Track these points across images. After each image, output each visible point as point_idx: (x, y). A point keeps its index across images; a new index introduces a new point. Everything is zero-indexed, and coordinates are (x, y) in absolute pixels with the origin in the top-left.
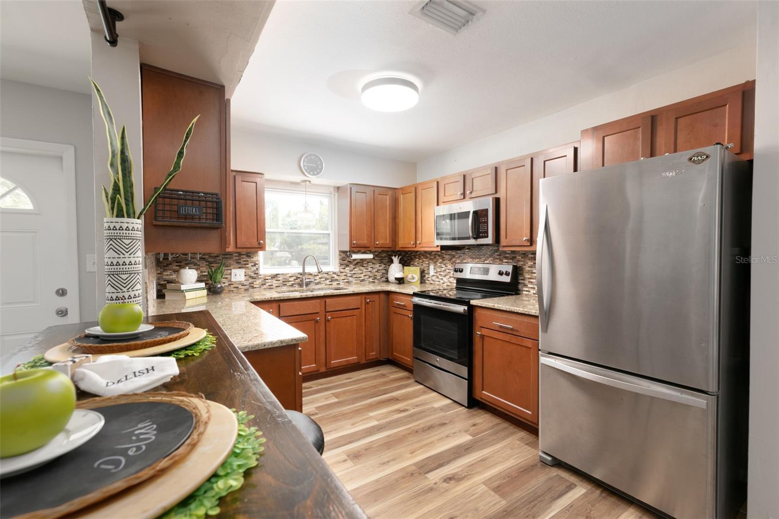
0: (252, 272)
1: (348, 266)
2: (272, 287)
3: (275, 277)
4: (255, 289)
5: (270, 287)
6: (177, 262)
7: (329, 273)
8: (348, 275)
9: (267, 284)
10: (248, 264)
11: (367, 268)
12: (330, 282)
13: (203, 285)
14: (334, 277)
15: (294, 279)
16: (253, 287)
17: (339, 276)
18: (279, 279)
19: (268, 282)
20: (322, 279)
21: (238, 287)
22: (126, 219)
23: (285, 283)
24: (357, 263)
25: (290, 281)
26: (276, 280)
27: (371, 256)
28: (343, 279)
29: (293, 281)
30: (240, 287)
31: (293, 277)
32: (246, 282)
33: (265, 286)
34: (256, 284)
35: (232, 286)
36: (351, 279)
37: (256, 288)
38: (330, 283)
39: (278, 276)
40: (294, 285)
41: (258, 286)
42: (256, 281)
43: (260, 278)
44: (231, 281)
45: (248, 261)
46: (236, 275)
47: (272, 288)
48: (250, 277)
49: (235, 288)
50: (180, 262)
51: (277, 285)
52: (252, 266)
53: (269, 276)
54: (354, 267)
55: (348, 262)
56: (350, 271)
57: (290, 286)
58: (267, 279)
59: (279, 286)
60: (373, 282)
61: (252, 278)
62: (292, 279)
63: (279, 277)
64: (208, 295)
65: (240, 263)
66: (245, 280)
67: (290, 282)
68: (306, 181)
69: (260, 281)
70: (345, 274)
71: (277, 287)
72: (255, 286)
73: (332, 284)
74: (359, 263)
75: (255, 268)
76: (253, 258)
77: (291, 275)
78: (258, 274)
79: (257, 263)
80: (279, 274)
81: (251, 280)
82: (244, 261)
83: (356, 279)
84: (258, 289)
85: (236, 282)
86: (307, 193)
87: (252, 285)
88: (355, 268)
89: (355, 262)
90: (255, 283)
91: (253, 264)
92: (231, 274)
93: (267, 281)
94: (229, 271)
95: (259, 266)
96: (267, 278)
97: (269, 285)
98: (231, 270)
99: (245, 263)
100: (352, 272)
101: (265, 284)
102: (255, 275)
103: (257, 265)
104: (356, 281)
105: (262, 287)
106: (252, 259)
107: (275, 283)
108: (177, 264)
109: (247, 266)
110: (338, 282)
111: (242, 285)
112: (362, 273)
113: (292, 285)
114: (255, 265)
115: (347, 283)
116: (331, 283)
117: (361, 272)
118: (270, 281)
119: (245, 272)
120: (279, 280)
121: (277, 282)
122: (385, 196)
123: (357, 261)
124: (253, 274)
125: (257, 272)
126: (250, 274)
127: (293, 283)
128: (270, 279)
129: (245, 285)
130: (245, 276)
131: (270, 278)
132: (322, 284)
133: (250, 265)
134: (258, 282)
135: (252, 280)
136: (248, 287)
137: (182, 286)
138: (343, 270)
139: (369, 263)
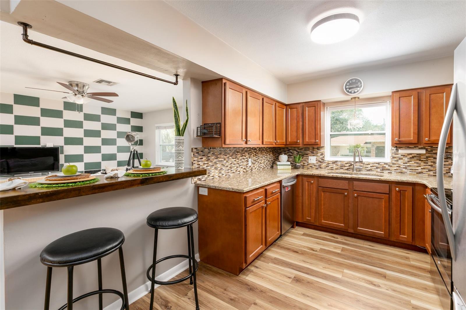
0: (320, 159)
1: (402, 159)
2: (332, 169)
3: (335, 162)
4: (322, 169)
5: (331, 169)
7: (380, 164)
8: (401, 167)
9: (329, 166)
10: (318, 154)
11: (427, 162)
12: (380, 170)
13: (289, 163)
14: (385, 167)
15: (349, 165)
16: (321, 168)
17: (391, 166)
18: (337, 164)
19: (330, 166)
20: (373, 167)
21: (312, 167)
23: (342, 167)
24: (413, 157)
25: (346, 166)
26: (336, 165)
27: (423, 152)
28: (395, 170)
29: (348, 166)
30: (313, 166)
31: (348, 163)
32: (316, 164)
33: (328, 168)
34: (322, 166)
35: (309, 165)
36: (404, 170)
37: (322, 168)
38: (381, 171)
39: (337, 162)
40: (349, 170)
41: (324, 167)
42: (322, 164)
43: (325, 162)
44: (308, 163)
45: (318, 152)
46: (311, 160)
47: (333, 170)
48: (319, 161)
49: (310, 167)
51: (336, 168)
52: (320, 155)
53: (331, 162)
54: (409, 160)
55: (401, 155)
56: (404, 163)
57: (346, 169)
58: (330, 164)
59: (338, 169)
60: (434, 175)
61: (321, 162)
62: (348, 165)
63: (338, 163)
64: (292, 169)
65: (313, 153)
66: (316, 163)
67: (346, 167)
68: (356, 98)
69: (325, 164)
70: (398, 165)
71: (336, 169)
72: (322, 167)
73: (383, 172)
74: (416, 157)
75: (322, 156)
76: (321, 150)
77: (346, 163)
78: (324, 160)
79: (323, 153)
80: (338, 161)
81: (319, 163)
82: (316, 152)
83: (411, 171)
84: (324, 169)
85: (311, 163)
86: (356, 106)
87: (320, 166)
88: (411, 161)
89: (411, 156)
90: (322, 165)
91: (321, 154)
92: (308, 159)
93: (329, 165)
94: (307, 157)
95: (325, 155)
96: (329, 163)
97: (331, 168)
98: (308, 156)
99: (316, 153)
100: (406, 164)
101: (328, 167)
102: (322, 161)
103: (323, 155)
104: (410, 173)
105: (326, 168)
106: (320, 151)
107: (335, 166)
109: (317, 155)
110: (389, 172)
111: (315, 166)
112: (420, 166)
113: (347, 169)
114: (322, 154)
115: (400, 173)
116: (383, 171)
117: (418, 165)
118: (331, 165)
119: (316, 158)
120: (338, 165)
121: (336, 166)
123: (413, 155)
124: (320, 160)
125: (323, 159)
126: (319, 159)
127: (348, 168)
128: (331, 164)
129: (316, 166)
130: (316, 160)
131: (332, 163)
132: (373, 171)
133: (319, 154)
134: (324, 165)
135: (321, 163)
136: (318, 167)
137: (278, 162)
138: (396, 162)
139: (427, 157)
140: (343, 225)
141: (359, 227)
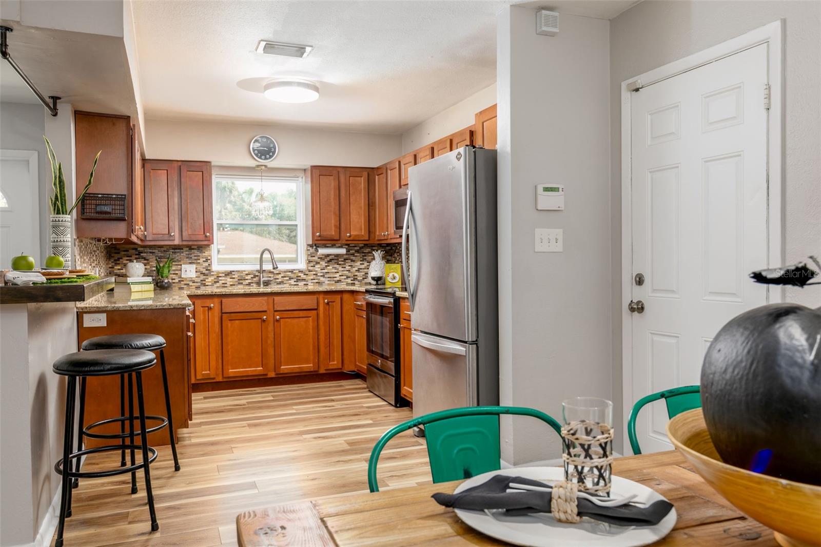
0: (204, 268)
1: (319, 263)
2: (226, 285)
3: (228, 274)
4: (207, 287)
5: (223, 285)
6: (127, 257)
7: (294, 272)
8: (318, 274)
9: (220, 282)
10: (199, 260)
11: (344, 266)
12: (295, 281)
13: (150, 279)
14: (300, 276)
15: (252, 277)
16: (205, 285)
17: (307, 274)
18: (233, 276)
19: (221, 280)
20: (285, 278)
21: (188, 284)
22: (61, 216)
23: (241, 282)
24: (331, 260)
25: (247, 279)
26: (231, 278)
27: (343, 251)
28: (312, 279)
29: (250, 279)
30: (191, 284)
31: (249, 274)
32: (197, 279)
33: (218, 285)
34: (209, 282)
35: (182, 282)
36: (322, 279)
37: (207, 285)
38: (295, 283)
39: (233, 273)
40: (251, 284)
41: (210, 284)
42: (208, 279)
43: (213, 275)
44: (181, 277)
45: (199, 256)
46: (186, 271)
47: (226, 287)
48: (201, 274)
49: (185, 284)
50: (131, 256)
51: (231, 283)
52: (204, 261)
53: (223, 273)
54: (327, 264)
55: (319, 258)
56: (321, 269)
57: (247, 285)
58: (221, 277)
59: (234, 285)
60: (352, 283)
61: (204, 274)
62: (249, 277)
63: (234, 275)
64: (155, 290)
65: (191, 258)
66: (196, 277)
67: (246, 281)
68: (262, 165)
69: (212, 278)
70: (314, 273)
71: (231, 285)
72: (207, 284)
73: (298, 285)
74: (333, 260)
75: (206, 264)
76: (205, 253)
77: (247, 273)
78: (210, 270)
79: (209, 258)
80: (234, 271)
81: (202, 277)
82: (195, 256)
83: (329, 279)
84: (210, 287)
85: (186, 278)
86: (263, 178)
87: (204, 282)
88: (329, 266)
89: (328, 259)
90: (207, 280)
91: (204, 260)
92: (181, 270)
93: (220, 278)
94: (179, 267)
95: (211, 262)
96: (220, 275)
97: (223, 283)
98: (181, 265)
99: (196, 258)
100: (323, 271)
101: (218, 282)
102: (207, 272)
103: (209, 261)
104: (329, 282)
105: (215, 285)
106: (203, 254)
107: (229, 281)
108: (128, 258)
109: (198, 261)
110: (305, 283)
111: (193, 282)
112: (338, 272)
113: (249, 284)
114: (207, 260)
115: (317, 284)
116: (297, 283)
117: (336, 271)
118: (223, 278)
119: (196, 268)
120: (234, 278)
121: (231, 280)
122: (359, 178)
123: (331, 257)
124: (204, 271)
125: (209, 268)
126: (202, 270)
127: (250, 281)
128: (223, 277)
129: (197, 282)
130: (196, 272)
131: (224, 275)
132: (285, 284)
133: (201, 261)
134: (210, 279)
135: (204, 277)
136: (200, 284)
137: (128, 278)
138: (312, 268)
139: (344, 259)
140: (262, 368)
141: (283, 366)
